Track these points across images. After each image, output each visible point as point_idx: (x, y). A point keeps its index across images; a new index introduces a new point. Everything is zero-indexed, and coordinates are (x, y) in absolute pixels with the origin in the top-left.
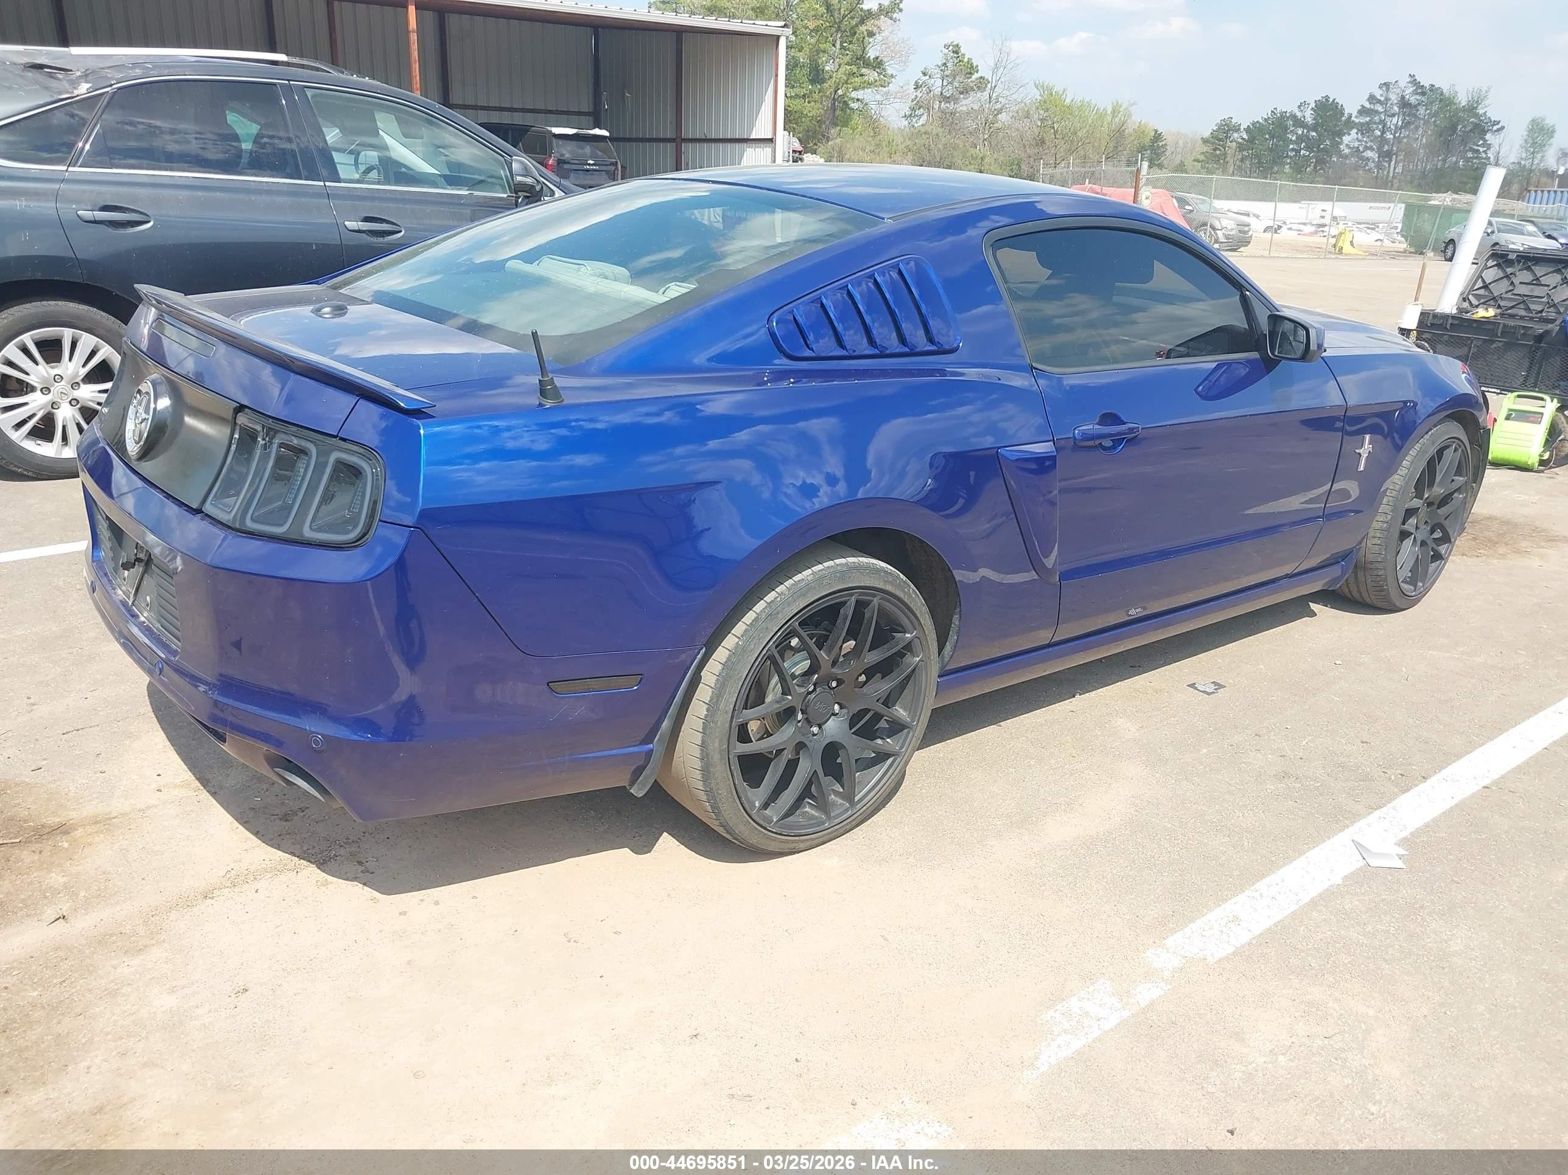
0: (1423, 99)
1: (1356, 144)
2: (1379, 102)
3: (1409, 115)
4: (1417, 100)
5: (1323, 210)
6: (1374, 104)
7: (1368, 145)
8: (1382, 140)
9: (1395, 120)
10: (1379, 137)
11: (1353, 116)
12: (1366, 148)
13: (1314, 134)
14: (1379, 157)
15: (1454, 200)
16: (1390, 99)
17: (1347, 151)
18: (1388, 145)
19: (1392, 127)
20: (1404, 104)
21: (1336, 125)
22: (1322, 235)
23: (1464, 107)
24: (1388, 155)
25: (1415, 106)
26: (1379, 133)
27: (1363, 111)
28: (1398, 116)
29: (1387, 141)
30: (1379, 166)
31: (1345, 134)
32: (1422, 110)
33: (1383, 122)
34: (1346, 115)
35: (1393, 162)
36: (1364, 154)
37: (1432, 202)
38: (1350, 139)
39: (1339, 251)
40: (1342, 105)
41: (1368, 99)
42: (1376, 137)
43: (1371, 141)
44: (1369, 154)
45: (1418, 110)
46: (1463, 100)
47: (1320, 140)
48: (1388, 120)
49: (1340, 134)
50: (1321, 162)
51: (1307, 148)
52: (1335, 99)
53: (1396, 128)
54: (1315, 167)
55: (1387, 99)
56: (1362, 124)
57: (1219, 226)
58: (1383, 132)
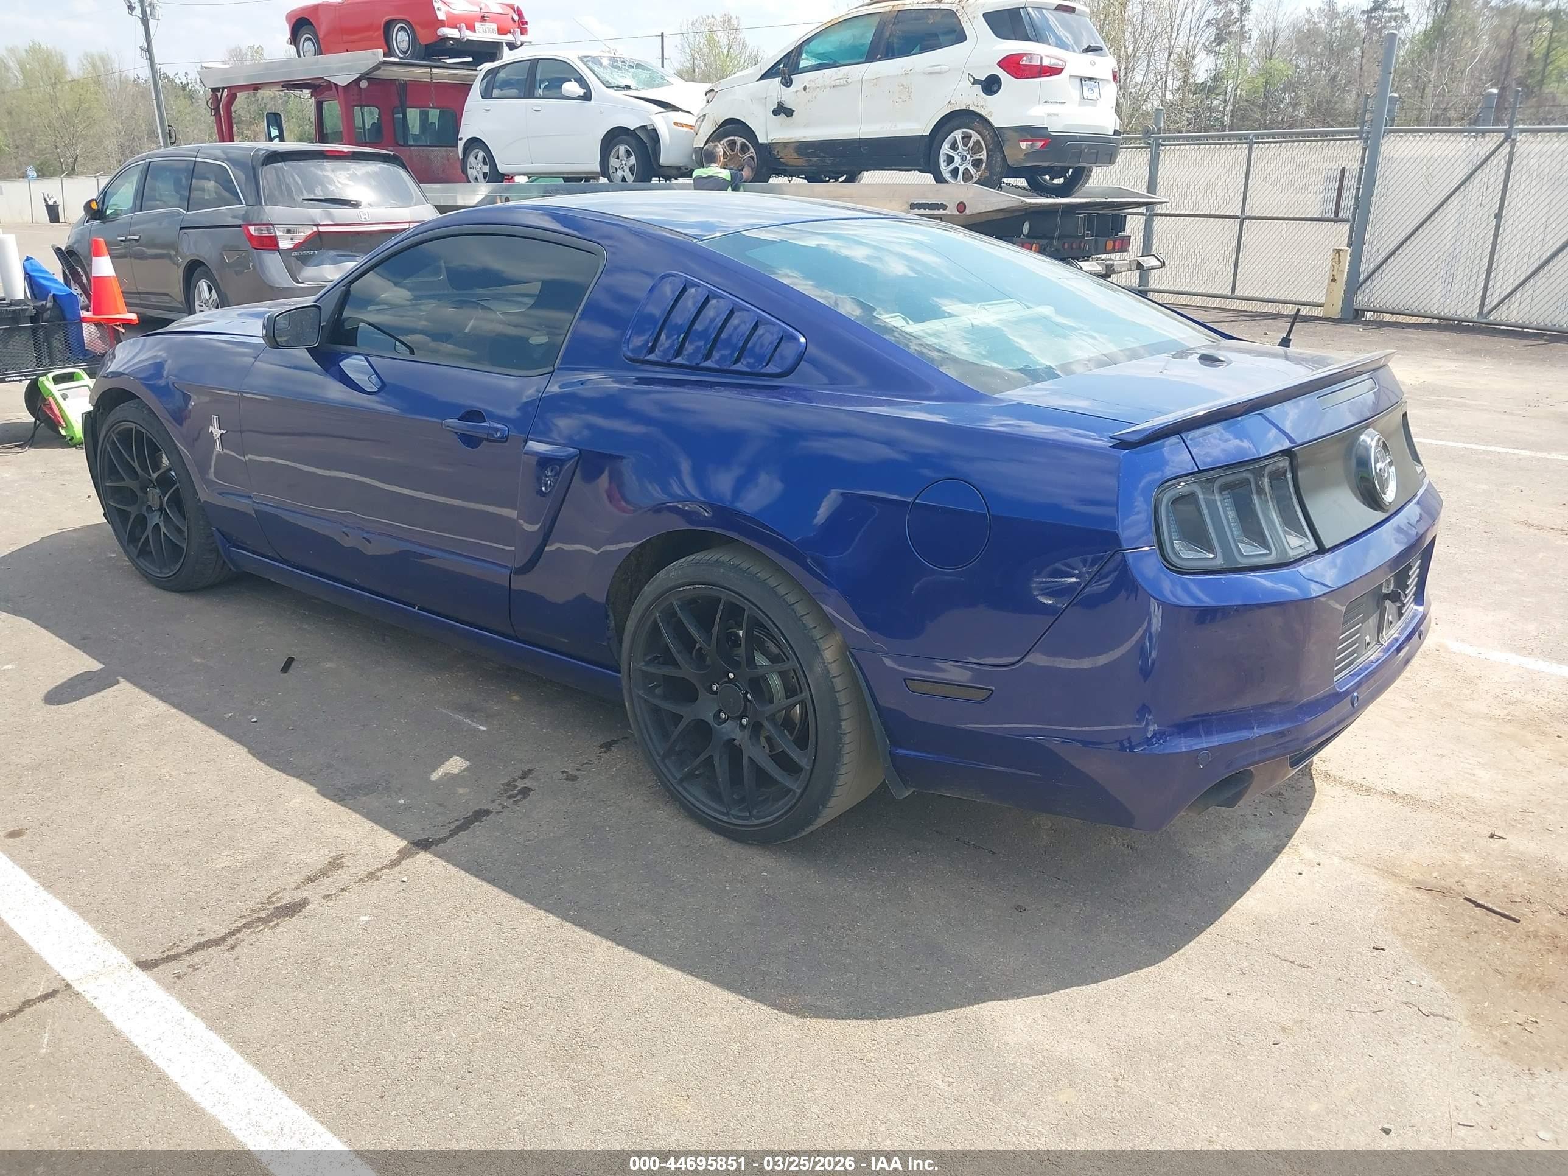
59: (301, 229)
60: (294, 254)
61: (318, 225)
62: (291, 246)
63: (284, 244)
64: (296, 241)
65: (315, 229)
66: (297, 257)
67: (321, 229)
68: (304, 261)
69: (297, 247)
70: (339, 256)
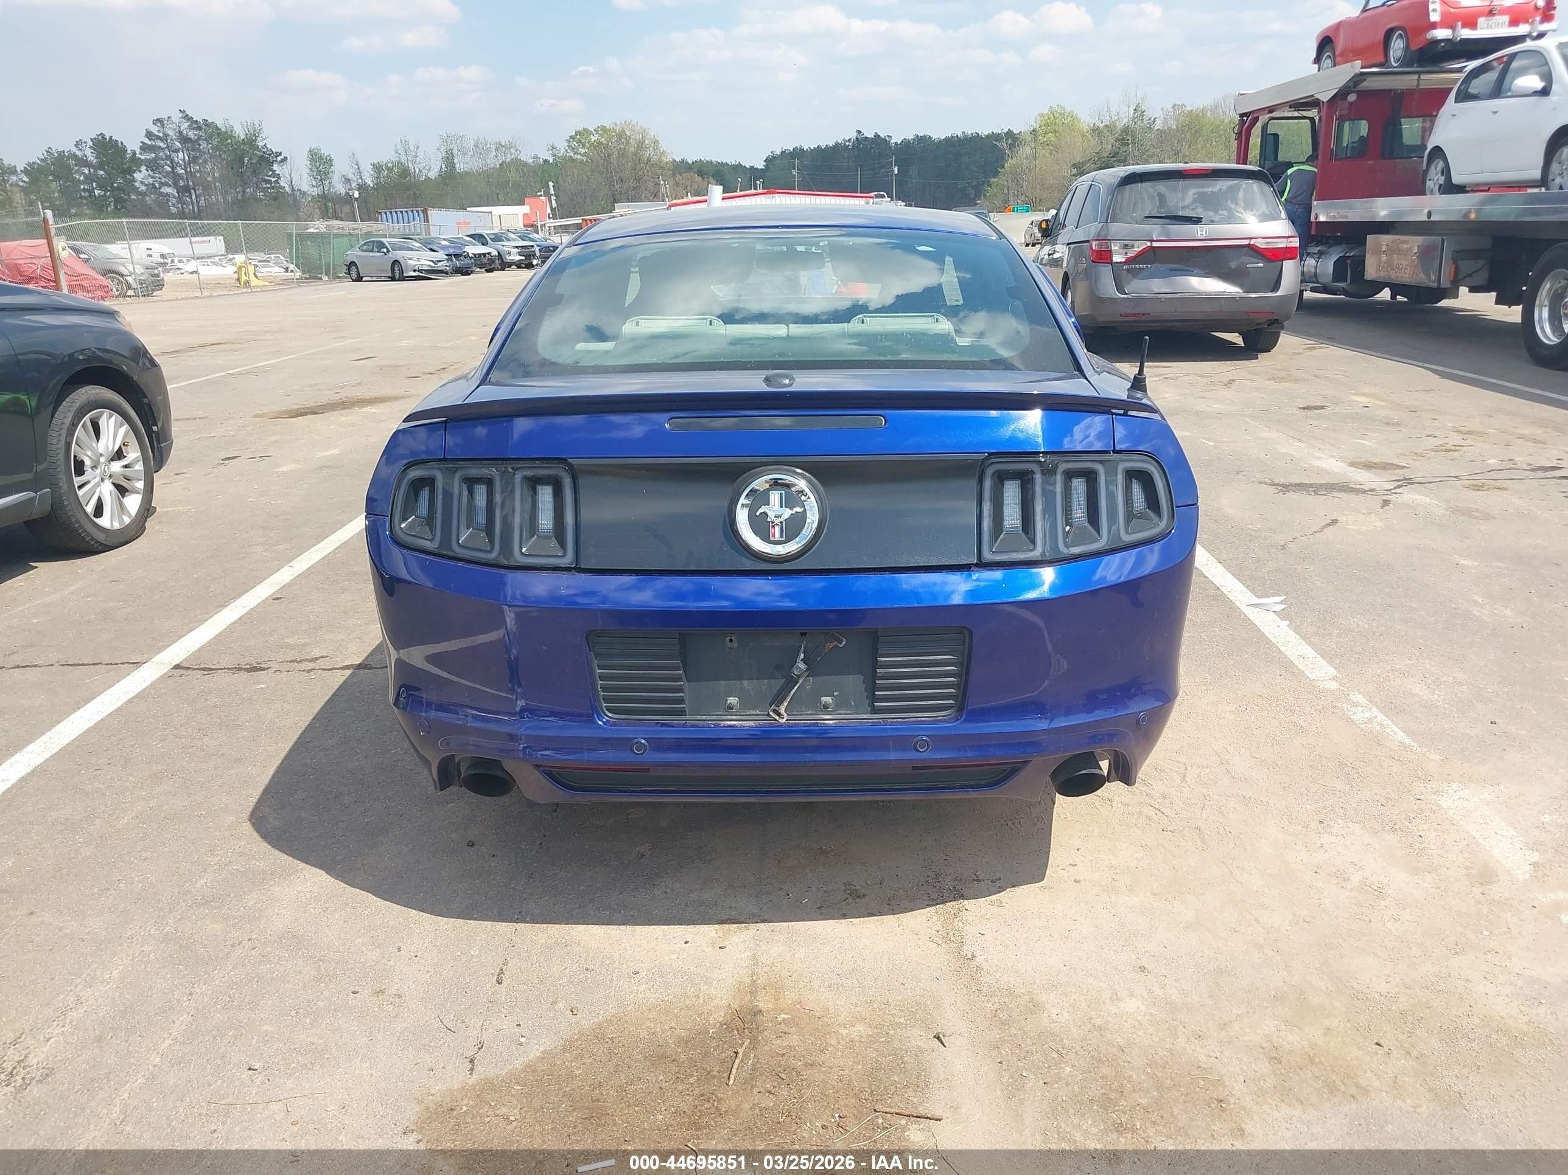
0: (201, 134)
1: (151, 181)
2: (158, 138)
3: (193, 150)
4: (196, 135)
5: (148, 249)
6: (154, 140)
7: (163, 181)
8: (176, 177)
9: (181, 155)
10: (171, 172)
11: (137, 153)
12: (162, 184)
13: (102, 172)
14: (178, 193)
15: (328, 226)
16: (168, 135)
17: (144, 188)
18: (183, 180)
19: (181, 162)
20: (184, 139)
21: (122, 163)
22: (178, 272)
23: (243, 140)
24: (186, 189)
25: (196, 141)
26: (169, 169)
27: (144, 148)
28: (183, 152)
29: (180, 176)
30: (180, 200)
31: (135, 171)
32: (203, 145)
33: (168, 157)
34: (129, 152)
35: (194, 197)
36: (162, 190)
37: (310, 230)
38: (141, 176)
39: (245, 284)
40: (122, 143)
41: (146, 136)
42: (168, 173)
43: (165, 177)
44: (166, 190)
45: (200, 145)
46: (240, 133)
47: (111, 178)
48: (174, 155)
49: (130, 172)
50: (119, 201)
51: (100, 187)
52: (111, 137)
53: (185, 163)
54: (116, 207)
55: (166, 135)
56: (149, 161)
57: (127, 271)
58: (173, 168)
59: (1137, 243)
60: (1125, 267)
61: (1152, 241)
62: (1123, 260)
63: (1117, 258)
64: (1130, 255)
65: (1149, 244)
66: (1128, 270)
67: (1155, 244)
68: (1135, 273)
69: (1129, 261)
70: (1172, 270)
